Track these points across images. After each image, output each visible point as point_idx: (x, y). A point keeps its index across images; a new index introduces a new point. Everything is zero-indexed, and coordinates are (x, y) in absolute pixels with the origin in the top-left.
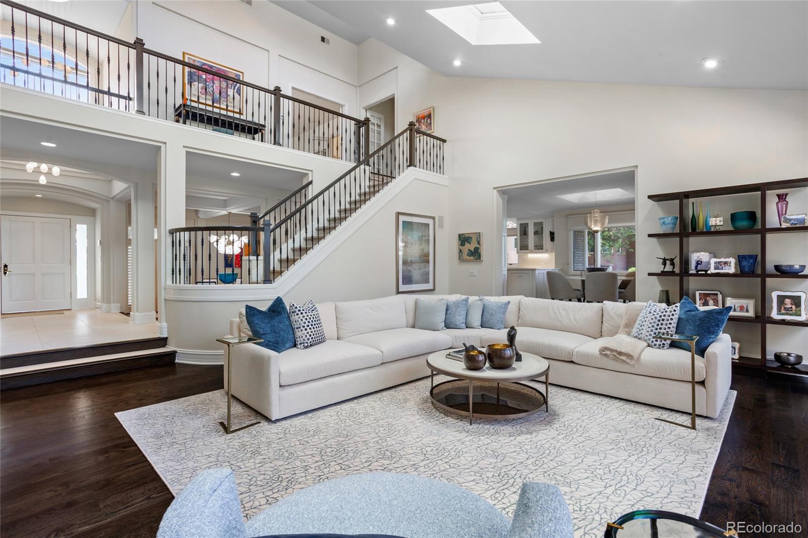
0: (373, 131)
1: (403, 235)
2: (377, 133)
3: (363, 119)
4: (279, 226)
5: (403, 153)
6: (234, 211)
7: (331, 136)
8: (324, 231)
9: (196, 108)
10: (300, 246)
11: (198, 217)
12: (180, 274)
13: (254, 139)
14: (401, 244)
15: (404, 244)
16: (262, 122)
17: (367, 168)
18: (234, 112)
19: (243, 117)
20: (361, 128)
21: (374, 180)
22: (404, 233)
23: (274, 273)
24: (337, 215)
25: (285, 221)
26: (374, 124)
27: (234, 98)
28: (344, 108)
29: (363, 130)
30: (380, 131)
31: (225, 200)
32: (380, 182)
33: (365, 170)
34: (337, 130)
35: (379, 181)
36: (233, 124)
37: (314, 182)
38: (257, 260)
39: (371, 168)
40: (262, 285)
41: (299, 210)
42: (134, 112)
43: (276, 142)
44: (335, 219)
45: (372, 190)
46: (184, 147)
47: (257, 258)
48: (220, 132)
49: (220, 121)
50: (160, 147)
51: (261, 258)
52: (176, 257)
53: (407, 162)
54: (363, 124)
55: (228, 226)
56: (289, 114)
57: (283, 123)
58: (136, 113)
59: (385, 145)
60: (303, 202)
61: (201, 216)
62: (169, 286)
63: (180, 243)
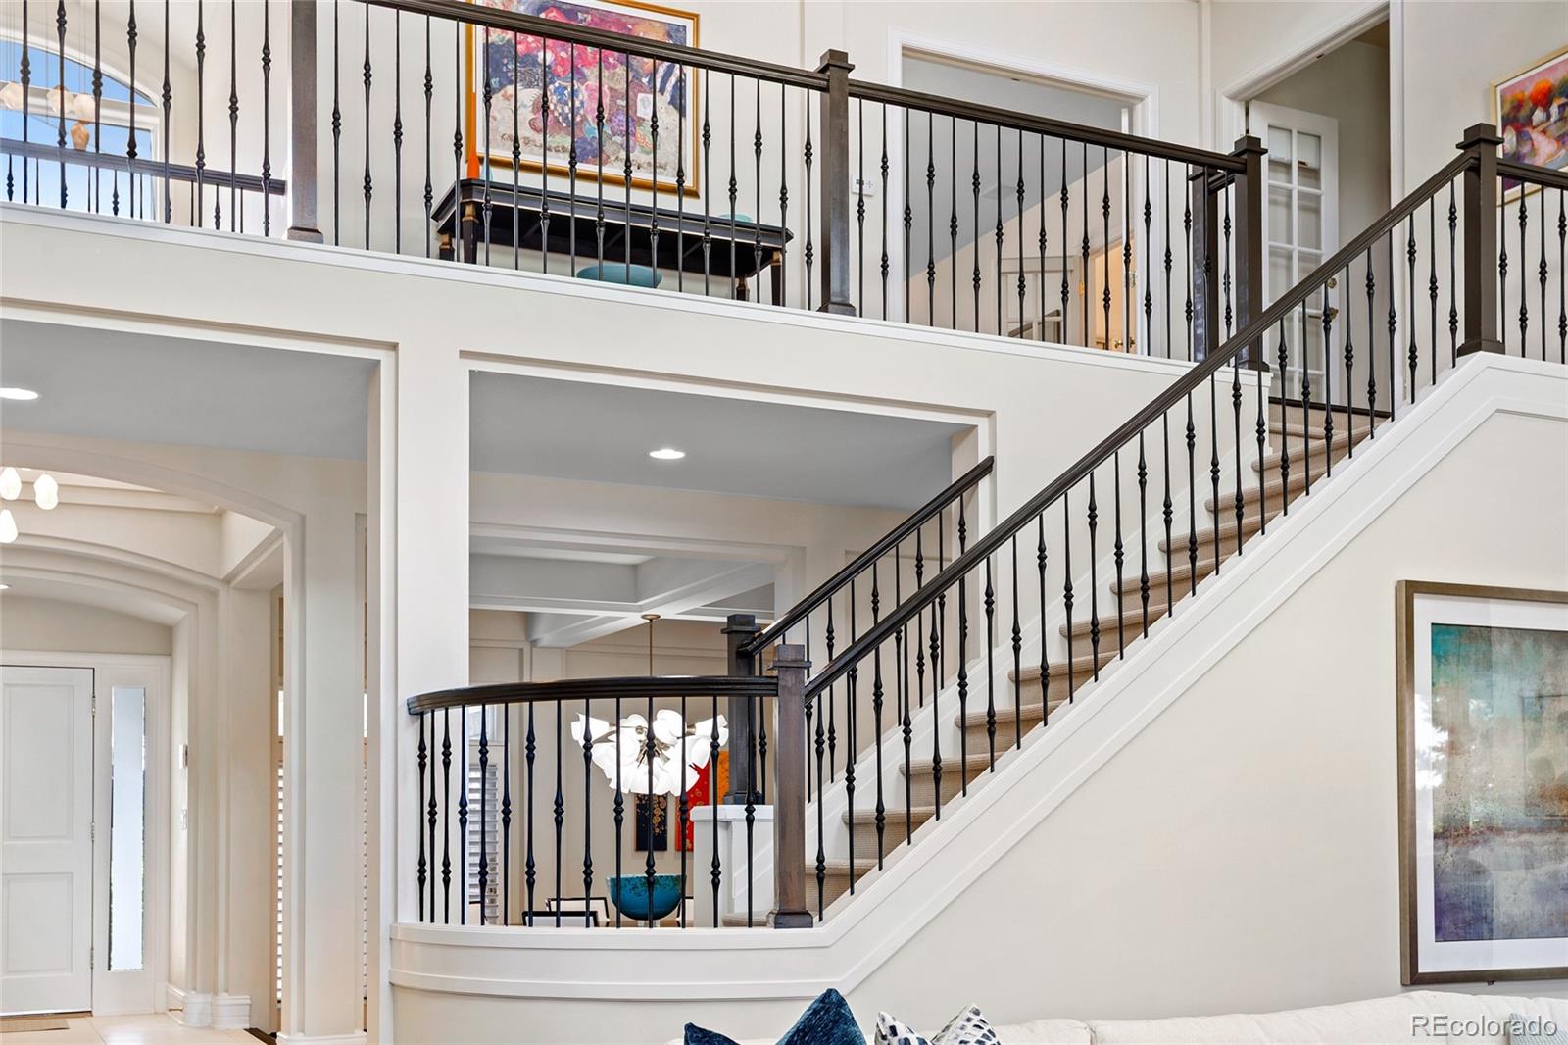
0: (1283, 199)
1: (1434, 693)
2: (1301, 208)
3: (1227, 149)
4: (845, 666)
5: (1433, 289)
6: (668, 612)
7: (1075, 249)
8: (1045, 687)
9: (509, 188)
10: (937, 759)
11: (534, 643)
12: (447, 882)
13: (741, 294)
14: (1428, 737)
15: (1445, 737)
16: (771, 218)
17: (1248, 377)
18: (655, 188)
19: (693, 206)
20: (1221, 193)
21: (1284, 434)
22: (1441, 684)
23: (821, 881)
24: (1107, 611)
25: (869, 644)
26: (1288, 166)
27: (654, 127)
28: (1139, 107)
29: (1228, 200)
30: (1318, 198)
31: (635, 567)
32: (1313, 444)
33: (1236, 387)
34: (1106, 214)
35: (1307, 437)
36: (654, 241)
37: (999, 465)
38: (750, 821)
39: (1267, 377)
40: (770, 932)
41: (931, 595)
42: (285, 236)
43: (832, 301)
44: (1095, 630)
45: (1274, 481)
46: (464, 354)
47: (750, 811)
48: (600, 279)
49: (601, 233)
50: (378, 362)
51: (765, 812)
52: (433, 813)
53: (1454, 331)
54: (1230, 171)
55: (646, 675)
56: (885, 167)
57: (861, 211)
58: (291, 237)
59: (1342, 259)
60: (954, 553)
61: (545, 636)
62: (408, 930)
63: (447, 754)
